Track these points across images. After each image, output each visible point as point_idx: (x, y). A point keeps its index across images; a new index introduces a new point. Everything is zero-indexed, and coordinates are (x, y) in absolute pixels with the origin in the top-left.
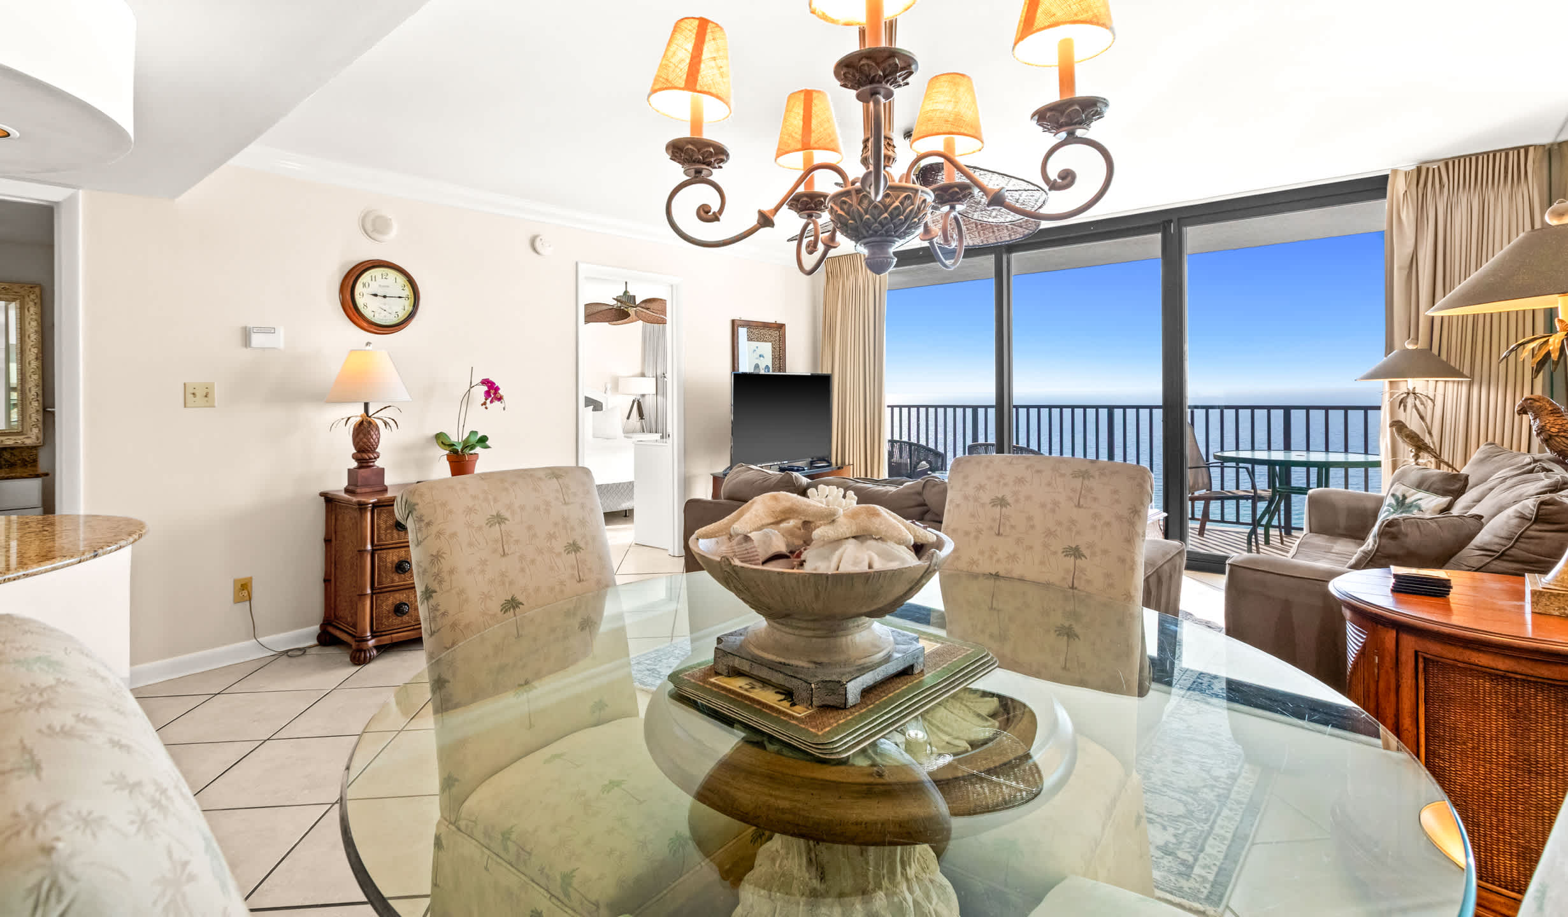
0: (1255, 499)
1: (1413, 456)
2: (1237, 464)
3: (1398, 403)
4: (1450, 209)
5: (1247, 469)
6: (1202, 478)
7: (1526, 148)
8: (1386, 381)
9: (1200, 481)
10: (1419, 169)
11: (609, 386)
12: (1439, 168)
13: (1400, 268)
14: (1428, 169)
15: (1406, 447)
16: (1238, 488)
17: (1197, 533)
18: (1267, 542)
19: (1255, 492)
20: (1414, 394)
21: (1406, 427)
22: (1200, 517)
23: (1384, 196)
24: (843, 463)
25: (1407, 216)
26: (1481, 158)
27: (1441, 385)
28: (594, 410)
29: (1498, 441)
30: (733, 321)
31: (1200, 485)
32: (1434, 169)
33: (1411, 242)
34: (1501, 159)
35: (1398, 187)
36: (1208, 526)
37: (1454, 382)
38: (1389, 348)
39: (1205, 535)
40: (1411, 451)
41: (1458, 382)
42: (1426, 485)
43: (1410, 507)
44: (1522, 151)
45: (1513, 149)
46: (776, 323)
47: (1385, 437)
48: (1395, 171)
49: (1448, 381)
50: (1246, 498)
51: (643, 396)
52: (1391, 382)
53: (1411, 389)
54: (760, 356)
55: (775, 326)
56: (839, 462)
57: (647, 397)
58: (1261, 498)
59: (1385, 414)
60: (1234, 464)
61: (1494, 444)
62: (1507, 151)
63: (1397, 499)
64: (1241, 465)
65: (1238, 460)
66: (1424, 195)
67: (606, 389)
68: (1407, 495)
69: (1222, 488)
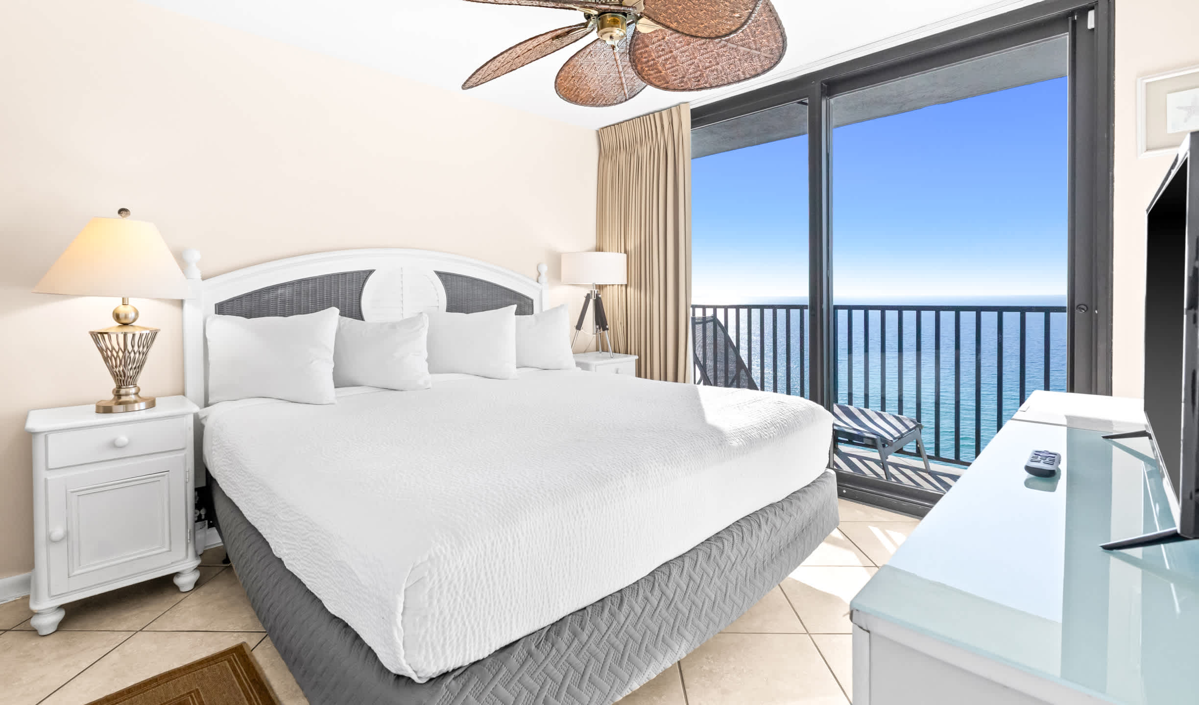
11: (544, 269)
28: (519, 312)
51: (600, 287)
57: (608, 290)
67: (540, 274)
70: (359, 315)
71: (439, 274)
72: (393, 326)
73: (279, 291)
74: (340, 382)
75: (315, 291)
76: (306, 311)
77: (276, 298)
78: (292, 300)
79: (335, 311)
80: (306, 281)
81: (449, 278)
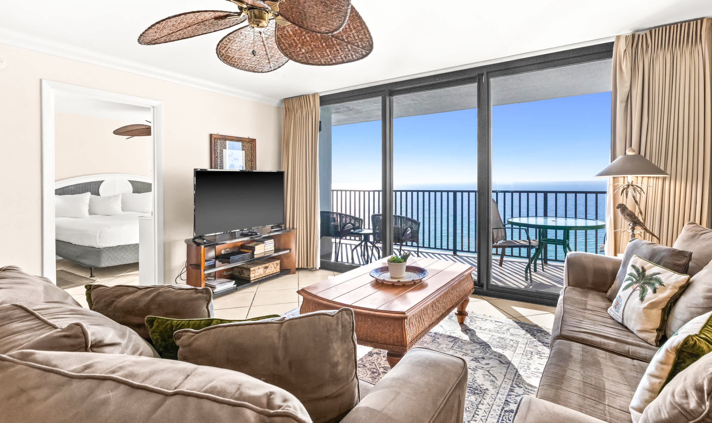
0: (529, 247)
1: (631, 228)
2: (520, 227)
3: (621, 192)
4: (652, 62)
5: (525, 229)
6: (501, 233)
7: (702, 19)
8: (611, 177)
9: (500, 235)
10: (633, 36)
12: (646, 34)
13: (621, 102)
14: (639, 36)
15: (626, 221)
16: (520, 239)
17: (498, 264)
18: (535, 271)
19: (530, 243)
20: (632, 185)
21: (627, 209)
22: (500, 253)
23: (611, 56)
24: (293, 228)
25: (626, 66)
26: (672, 26)
27: (645, 180)
29: (698, 221)
30: (211, 135)
31: (500, 238)
32: (643, 36)
33: (628, 84)
34: (685, 27)
35: (620, 48)
36: (505, 259)
37: (654, 177)
38: (614, 157)
39: (503, 266)
40: (629, 225)
41: (657, 177)
42: (657, 258)
43: (651, 279)
44: (699, 21)
45: (693, 20)
46: (249, 139)
47: (609, 213)
48: (618, 37)
49: (650, 177)
50: (525, 246)
52: (614, 178)
53: (630, 183)
54: (235, 159)
55: (248, 140)
56: (291, 227)
58: (533, 247)
59: (610, 198)
60: (518, 227)
61: (695, 223)
62: (689, 21)
63: (637, 270)
64: (522, 227)
65: (520, 225)
66: (636, 53)
68: (645, 267)
69: (512, 239)
70: (98, 194)
71: (130, 181)
72: (109, 198)
73: (70, 188)
74: (91, 213)
75: (82, 187)
76: (80, 193)
77: (69, 189)
78: (74, 190)
79: (89, 194)
80: (80, 184)
81: (134, 182)
